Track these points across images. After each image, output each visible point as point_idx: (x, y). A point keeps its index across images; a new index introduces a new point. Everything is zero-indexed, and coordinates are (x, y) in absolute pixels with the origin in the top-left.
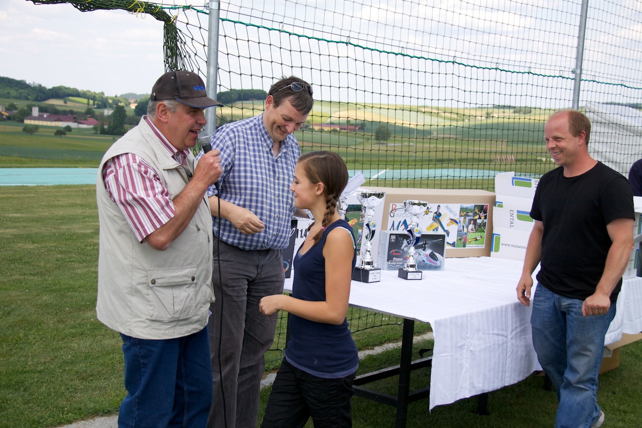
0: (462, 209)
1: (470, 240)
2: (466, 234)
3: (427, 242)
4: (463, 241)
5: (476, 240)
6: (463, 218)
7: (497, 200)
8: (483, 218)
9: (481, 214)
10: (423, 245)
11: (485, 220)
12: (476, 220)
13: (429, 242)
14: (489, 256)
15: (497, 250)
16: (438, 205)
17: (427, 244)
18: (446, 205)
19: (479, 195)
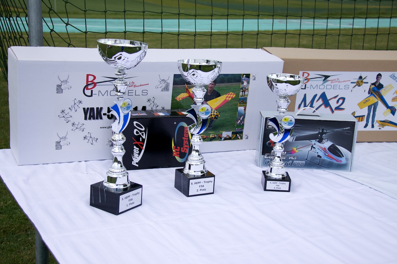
3: (325, 131)
10: (318, 134)
13: (329, 131)
16: (378, 73)
17: (325, 133)
18: (390, 73)
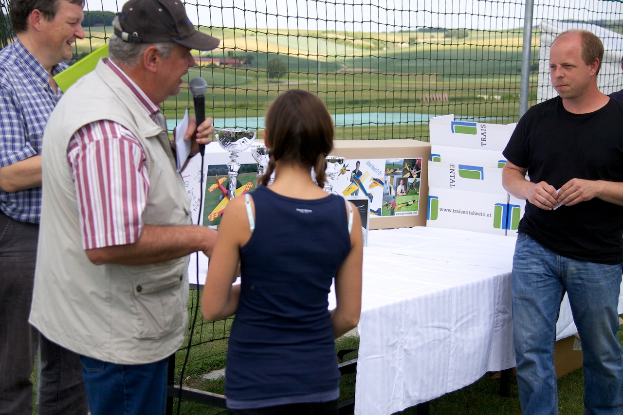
0: (388, 166)
1: (400, 206)
2: (394, 198)
4: (390, 207)
5: (408, 205)
6: (389, 177)
7: (432, 153)
8: (415, 176)
9: (413, 170)
11: (417, 179)
12: (406, 179)
14: (425, 225)
15: (435, 217)
16: (357, 161)
18: (367, 160)
19: (410, 146)
